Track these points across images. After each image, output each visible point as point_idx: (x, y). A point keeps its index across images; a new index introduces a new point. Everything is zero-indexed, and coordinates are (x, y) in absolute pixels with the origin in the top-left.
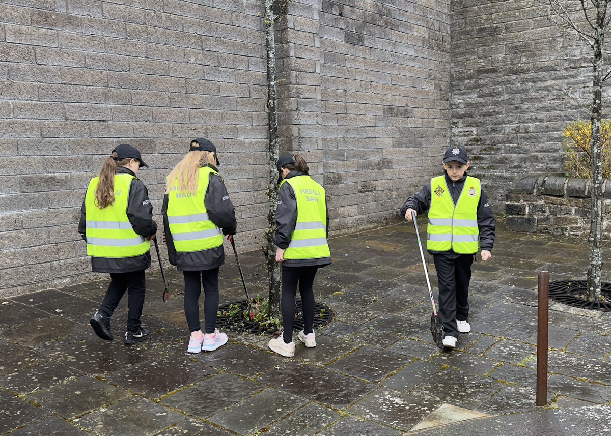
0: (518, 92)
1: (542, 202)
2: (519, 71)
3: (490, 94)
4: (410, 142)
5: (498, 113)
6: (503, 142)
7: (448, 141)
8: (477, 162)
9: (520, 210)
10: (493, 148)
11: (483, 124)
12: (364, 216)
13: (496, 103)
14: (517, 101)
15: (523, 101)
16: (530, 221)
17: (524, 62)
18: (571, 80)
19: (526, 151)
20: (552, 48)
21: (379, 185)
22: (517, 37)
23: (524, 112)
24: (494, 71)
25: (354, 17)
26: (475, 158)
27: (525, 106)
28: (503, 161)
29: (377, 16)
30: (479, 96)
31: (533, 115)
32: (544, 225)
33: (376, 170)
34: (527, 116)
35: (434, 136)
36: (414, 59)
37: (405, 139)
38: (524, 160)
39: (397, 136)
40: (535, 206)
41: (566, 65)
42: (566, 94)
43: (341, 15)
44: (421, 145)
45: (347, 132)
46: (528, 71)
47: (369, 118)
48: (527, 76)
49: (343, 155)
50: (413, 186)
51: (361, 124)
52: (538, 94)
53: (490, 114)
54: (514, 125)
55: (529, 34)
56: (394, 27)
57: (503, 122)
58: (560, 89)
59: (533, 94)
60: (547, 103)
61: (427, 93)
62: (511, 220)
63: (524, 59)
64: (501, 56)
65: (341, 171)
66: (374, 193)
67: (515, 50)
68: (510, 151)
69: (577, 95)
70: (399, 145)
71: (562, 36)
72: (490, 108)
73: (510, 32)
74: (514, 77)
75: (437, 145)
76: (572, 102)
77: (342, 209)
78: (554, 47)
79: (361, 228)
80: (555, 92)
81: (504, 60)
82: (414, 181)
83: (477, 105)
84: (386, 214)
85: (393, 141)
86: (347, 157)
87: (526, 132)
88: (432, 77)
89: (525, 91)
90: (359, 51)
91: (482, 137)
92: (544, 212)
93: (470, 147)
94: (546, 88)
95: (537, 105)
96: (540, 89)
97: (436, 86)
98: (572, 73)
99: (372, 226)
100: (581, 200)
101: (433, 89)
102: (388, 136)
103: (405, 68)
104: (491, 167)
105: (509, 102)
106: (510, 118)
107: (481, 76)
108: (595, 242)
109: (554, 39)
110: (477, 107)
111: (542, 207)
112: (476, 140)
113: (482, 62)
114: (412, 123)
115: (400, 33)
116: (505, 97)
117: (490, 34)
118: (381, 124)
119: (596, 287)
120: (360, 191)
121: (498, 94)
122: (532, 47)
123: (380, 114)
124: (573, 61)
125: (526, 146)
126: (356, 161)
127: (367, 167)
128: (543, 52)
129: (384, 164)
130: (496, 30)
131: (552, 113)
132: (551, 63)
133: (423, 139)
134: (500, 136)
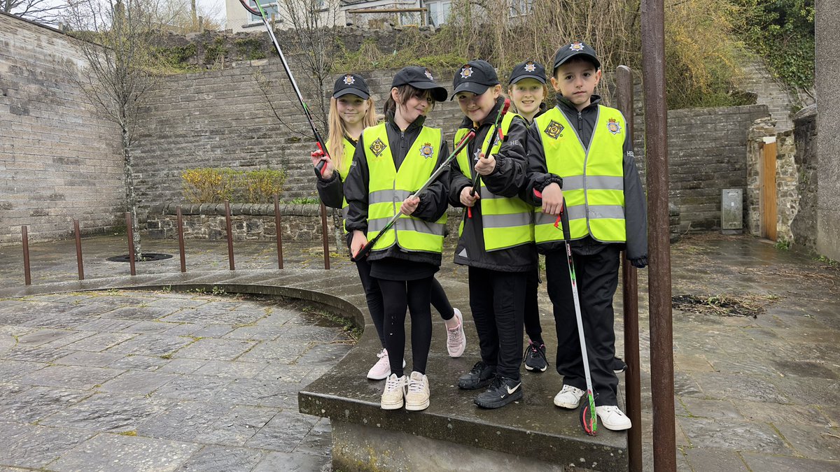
0: (166, 150)
1: (168, 219)
2: (165, 137)
3: (149, 151)
4: (83, 182)
5: (155, 164)
6: (160, 183)
7: (123, 183)
8: (144, 197)
9: (155, 225)
10: (153, 187)
11: (146, 171)
12: (38, 233)
13: (153, 157)
14: (166, 156)
15: (170, 156)
16: (162, 231)
17: (168, 131)
18: (197, 144)
19: (174, 189)
20: (184, 123)
21: (52, 212)
22: (162, 115)
23: (170, 163)
24: (150, 136)
25: (19, 96)
26: (143, 194)
27: (171, 160)
28: (161, 196)
29: (43, 96)
30: (142, 152)
31: (176, 165)
32: (170, 233)
33: (49, 201)
34: (173, 166)
35: (109, 179)
36: (83, 126)
37: (77, 179)
38: (173, 195)
39: (69, 178)
40: (164, 222)
41: (193, 134)
42: (194, 152)
43: (5, 95)
44: (94, 184)
45: (15, 174)
46: (171, 137)
47: (39, 164)
48: (171, 140)
49: (13, 190)
50: (88, 213)
51: (31, 169)
52: (178, 152)
53: (150, 164)
54: (165, 172)
55: (169, 113)
56: (59, 104)
57: (158, 170)
58: (191, 149)
59: (175, 152)
60: (184, 158)
61: (98, 149)
62: (151, 232)
63: (168, 129)
64: (153, 126)
65: (11, 201)
66: (47, 217)
67: (162, 122)
68: (164, 189)
69: (201, 153)
70: (72, 184)
71: (189, 116)
72: (149, 161)
73: (157, 111)
74: (163, 140)
75: (112, 185)
76: (198, 157)
77: (14, 228)
78: (185, 122)
79: (35, 241)
80: (188, 151)
81: (156, 129)
82: (89, 210)
83: (141, 158)
84: (60, 232)
85: (65, 181)
86: (17, 192)
87: (173, 176)
88: (103, 138)
89: (170, 149)
90: (25, 119)
91: (146, 180)
92: (170, 225)
93: (139, 187)
94: (182, 148)
95: (178, 159)
96: (179, 149)
97: (107, 144)
98: (196, 139)
99: (46, 240)
100: (189, 217)
101: (104, 146)
102: (59, 177)
103: (73, 132)
104: (154, 200)
105: (161, 157)
106: (162, 167)
107: (142, 139)
108: (134, 229)
109: (184, 117)
110: (141, 159)
111: (168, 222)
112: (142, 182)
113: (142, 130)
114: (82, 169)
115: (67, 108)
116: (159, 153)
117: (145, 111)
118: (52, 170)
119: (137, 253)
120: (32, 215)
121: (154, 151)
122: (172, 122)
123: (51, 162)
124: (196, 132)
125: (173, 185)
126: (26, 194)
127: (40, 198)
128: (179, 125)
129: (55, 197)
130: (148, 110)
131: (187, 164)
132: (184, 132)
133: (97, 181)
134: (157, 179)
